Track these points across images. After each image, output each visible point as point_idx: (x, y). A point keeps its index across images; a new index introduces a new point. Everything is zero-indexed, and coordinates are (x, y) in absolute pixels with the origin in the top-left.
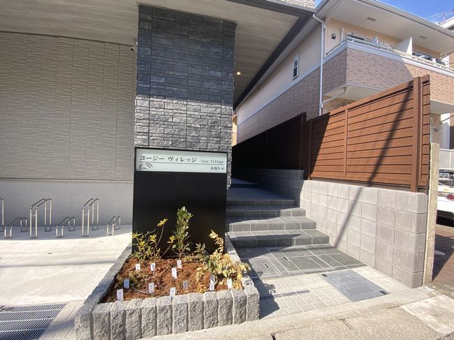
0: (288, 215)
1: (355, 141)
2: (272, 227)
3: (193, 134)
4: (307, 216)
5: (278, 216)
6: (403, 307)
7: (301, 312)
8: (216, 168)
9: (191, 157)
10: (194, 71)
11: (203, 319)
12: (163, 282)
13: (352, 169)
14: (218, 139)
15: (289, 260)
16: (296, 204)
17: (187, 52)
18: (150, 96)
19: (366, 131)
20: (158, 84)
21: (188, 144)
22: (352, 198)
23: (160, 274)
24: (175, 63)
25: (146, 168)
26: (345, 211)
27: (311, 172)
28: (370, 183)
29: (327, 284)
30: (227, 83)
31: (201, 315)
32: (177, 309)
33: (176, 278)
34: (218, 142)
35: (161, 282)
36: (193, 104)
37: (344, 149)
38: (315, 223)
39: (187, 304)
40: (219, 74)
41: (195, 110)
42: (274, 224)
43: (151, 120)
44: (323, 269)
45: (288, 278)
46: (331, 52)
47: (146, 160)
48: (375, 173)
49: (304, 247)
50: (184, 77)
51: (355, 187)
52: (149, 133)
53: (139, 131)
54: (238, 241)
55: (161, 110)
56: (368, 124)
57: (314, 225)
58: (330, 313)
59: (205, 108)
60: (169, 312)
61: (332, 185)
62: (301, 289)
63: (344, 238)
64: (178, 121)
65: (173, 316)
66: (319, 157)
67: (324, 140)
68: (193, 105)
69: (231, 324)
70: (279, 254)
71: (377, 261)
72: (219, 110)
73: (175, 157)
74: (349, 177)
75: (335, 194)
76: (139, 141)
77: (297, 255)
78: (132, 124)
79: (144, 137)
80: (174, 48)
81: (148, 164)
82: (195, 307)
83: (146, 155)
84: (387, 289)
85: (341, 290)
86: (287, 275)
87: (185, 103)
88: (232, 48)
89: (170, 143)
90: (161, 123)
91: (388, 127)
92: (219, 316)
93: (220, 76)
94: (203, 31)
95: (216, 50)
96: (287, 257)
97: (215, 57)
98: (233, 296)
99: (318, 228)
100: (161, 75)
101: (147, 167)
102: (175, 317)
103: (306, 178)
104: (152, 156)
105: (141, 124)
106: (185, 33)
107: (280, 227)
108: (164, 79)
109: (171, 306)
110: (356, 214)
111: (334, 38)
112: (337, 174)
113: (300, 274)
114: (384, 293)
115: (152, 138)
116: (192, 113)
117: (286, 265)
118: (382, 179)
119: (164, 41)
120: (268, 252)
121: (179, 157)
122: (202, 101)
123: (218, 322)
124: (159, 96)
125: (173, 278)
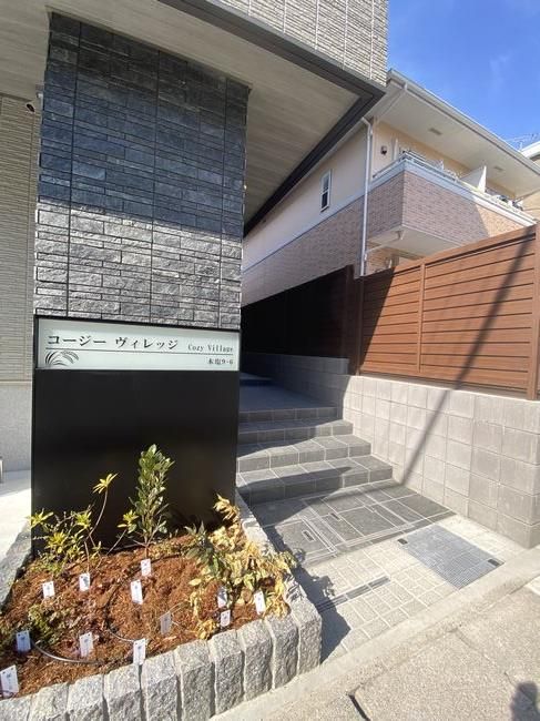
0: (327, 433)
1: (437, 315)
2: (306, 458)
3: (166, 289)
4: (356, 433)
5: (312, 437)
6: (529, 586)
7: (388, 628)
8: (218, 362)
9: (166, 340)
10: (167, 165)
11: (213, 696)
12: (112, 620)
13: (430, 360)
14: (214, 303)
15: (341, 519)
16: (337, 415)
17: (153, 126)
18: (70, 204)
19: (455, 301)
20: (88, 181)
21: (154, 310)
22: (431, 407)
23: (104, 599)
24: (127, 144)
25: (63, 363)
26: (421, 426)
27: (361, 363)
28: (459, 384)
29: (411, 559)
30: (232, 197)
31: (209, 691)
32: (156, 694)
33: (141, 601)
34: (215, 309)
35: (109, 621)
36: (165, 230)
37: (417, 328)
38: (369, 446)
39: (178, 678)
40: (217, 179)
41: (169, 244)
42: (309, 453)
43: (74, 257)
44: (397, 528)
45: (348, 557)
46: (379, 175)
47: (63, 345)
48: (467, 368)
49: (356, 488)
50: (146, 175)
51: (437, 390)
52: (67, 284)
53: (44, 278)
54: (253, 493)
55: (96, 237)
56: (459, 289)
57: (366, 449)
58: (434, 621)
59: (190, 241)
60: (137, 704)
61: (398, 384)
62: (375, 577)
63: (418, 470)
64: (134, 262)
65: (147, 710)
66: (374, 340)
67: (384, 311)
68: (165, 232)
69: (270, 688)
70: (322, 507)
71: (473, 507)
72: (216, 248)
73: (131, 339)
74: (424, 372)
75: (404, 400)
76: (44, 299)
77: (351, 506)
78: (29, 263)
79: (56, 292)
80: (126, 112)
81: (66, 353)
82: (195, 680)
83: (63, 334)
84: (498, 556)
85: (433, 568)
86: (344, 550)
87: (148, 226)
88: (242, 133)
89: (116, 307)
90: (96, 263)
91: (490, 297)
92: (245, 683)
93: (219, 182)
94: (187, 89)
95: (211, 131)
96: (337, 513)
97: (209, 144)
98: (273, 636)
99: (374, 453)
100: (97, 163)
101: (65, 361)
102: (152, 711)
103: (352, 372)
104: (76, 335)
105: (50, 264)
106: (150, 86)
107: (318, 456)
108: (103, 173)
109: (140, 693)
110: (437, 431)
111: (384, 153)
112: (405, 367)
113: (364, 545)
114: (495, 563)
115: (75, 294)
116: (162, 248)
117: (339, 530)
118: (478, 377)
119: (104, 95)
120: (304, 507)
121: (141, 339)
122: (184, 226)
123: (243, 693)
124: (90, 206)
125: (135, 605)
